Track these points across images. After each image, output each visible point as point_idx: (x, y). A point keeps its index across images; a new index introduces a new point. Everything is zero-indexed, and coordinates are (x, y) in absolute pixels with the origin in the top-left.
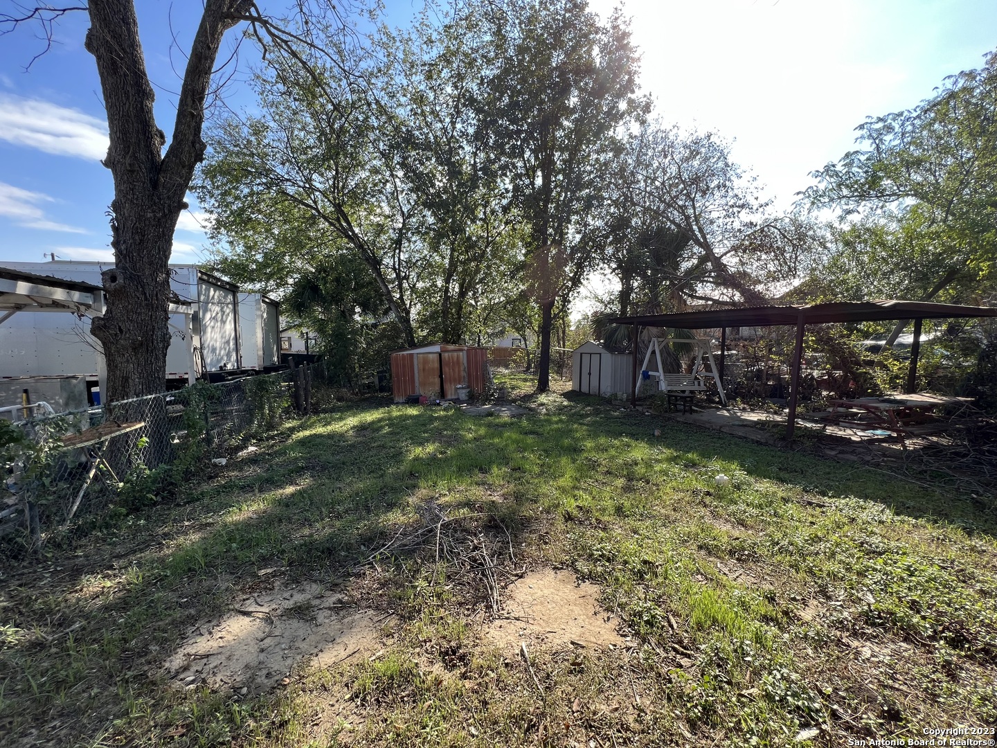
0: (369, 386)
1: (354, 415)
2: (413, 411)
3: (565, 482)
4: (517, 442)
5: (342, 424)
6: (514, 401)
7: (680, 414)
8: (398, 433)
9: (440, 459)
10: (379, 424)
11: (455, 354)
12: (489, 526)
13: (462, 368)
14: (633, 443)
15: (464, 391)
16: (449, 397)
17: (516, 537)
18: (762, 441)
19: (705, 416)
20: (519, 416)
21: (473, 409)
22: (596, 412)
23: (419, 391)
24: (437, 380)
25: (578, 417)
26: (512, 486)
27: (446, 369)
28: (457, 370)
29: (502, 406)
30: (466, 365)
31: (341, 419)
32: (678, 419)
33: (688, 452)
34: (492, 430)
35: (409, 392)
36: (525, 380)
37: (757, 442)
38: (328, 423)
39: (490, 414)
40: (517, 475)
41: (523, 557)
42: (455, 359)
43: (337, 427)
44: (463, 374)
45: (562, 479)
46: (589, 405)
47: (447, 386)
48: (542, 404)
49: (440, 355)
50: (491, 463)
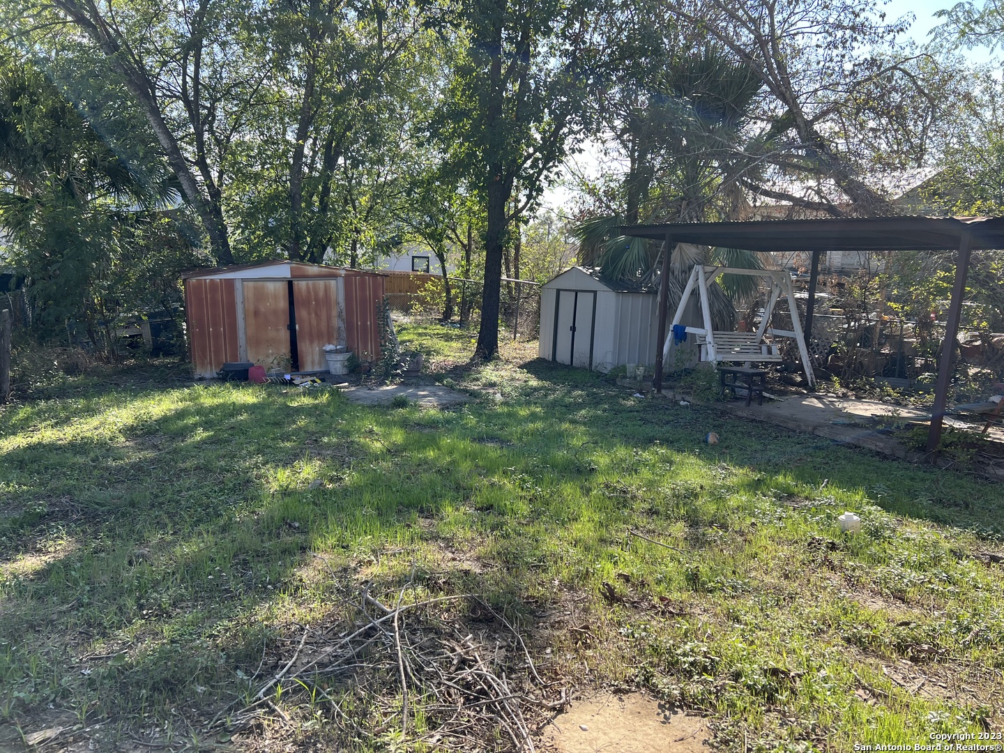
0: (133, 344)
1: (119, 403)
2: (245, 396)
3: (584, 529)
4: (473, 456)
5: (95, 421)
6: (438, 377)
7: (742, 404)
8: (227, 441)
9: (333, 492)
10: (181, 423)
11: (321, 283)
12: (474, 620)
13: (334, 313)
14: (677, 458)
15: (340, 357)
16: (308, 368)
17: (530, 637)
18: (887, 452)
19: (783, 407)
20: (457, 406)
21: (363, 392)
22: (595, 401)
23: (248, 355)
24: (284, 334)
25: (564, 409)
26: (489, 541)
27: (301, 313)
28: (324, 317)
29: (417, 386)
30: (342, 304)
31: (91, 412)
32: (739, 413)
33: (777, 473)
34: (416, 435)
35: (226, 357)
36: (448, 338)
37: (878, 453)
38: (66, 421)
39: (401, 403)
40: (491, 519)
41: (556, 674)
42: (321, 293)
43: (85, 428)
44: (337, 323)
45: (576, 526)
46: (576, 387)
47: (303, 346)
48: (493, 385)
49: (290, 284)
50: (436, 496)
